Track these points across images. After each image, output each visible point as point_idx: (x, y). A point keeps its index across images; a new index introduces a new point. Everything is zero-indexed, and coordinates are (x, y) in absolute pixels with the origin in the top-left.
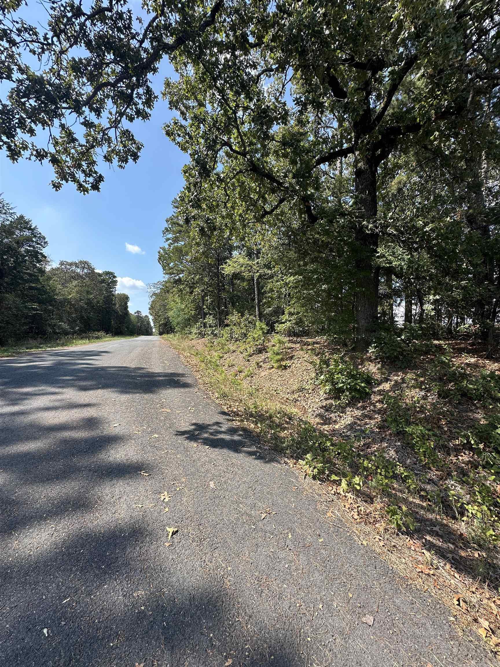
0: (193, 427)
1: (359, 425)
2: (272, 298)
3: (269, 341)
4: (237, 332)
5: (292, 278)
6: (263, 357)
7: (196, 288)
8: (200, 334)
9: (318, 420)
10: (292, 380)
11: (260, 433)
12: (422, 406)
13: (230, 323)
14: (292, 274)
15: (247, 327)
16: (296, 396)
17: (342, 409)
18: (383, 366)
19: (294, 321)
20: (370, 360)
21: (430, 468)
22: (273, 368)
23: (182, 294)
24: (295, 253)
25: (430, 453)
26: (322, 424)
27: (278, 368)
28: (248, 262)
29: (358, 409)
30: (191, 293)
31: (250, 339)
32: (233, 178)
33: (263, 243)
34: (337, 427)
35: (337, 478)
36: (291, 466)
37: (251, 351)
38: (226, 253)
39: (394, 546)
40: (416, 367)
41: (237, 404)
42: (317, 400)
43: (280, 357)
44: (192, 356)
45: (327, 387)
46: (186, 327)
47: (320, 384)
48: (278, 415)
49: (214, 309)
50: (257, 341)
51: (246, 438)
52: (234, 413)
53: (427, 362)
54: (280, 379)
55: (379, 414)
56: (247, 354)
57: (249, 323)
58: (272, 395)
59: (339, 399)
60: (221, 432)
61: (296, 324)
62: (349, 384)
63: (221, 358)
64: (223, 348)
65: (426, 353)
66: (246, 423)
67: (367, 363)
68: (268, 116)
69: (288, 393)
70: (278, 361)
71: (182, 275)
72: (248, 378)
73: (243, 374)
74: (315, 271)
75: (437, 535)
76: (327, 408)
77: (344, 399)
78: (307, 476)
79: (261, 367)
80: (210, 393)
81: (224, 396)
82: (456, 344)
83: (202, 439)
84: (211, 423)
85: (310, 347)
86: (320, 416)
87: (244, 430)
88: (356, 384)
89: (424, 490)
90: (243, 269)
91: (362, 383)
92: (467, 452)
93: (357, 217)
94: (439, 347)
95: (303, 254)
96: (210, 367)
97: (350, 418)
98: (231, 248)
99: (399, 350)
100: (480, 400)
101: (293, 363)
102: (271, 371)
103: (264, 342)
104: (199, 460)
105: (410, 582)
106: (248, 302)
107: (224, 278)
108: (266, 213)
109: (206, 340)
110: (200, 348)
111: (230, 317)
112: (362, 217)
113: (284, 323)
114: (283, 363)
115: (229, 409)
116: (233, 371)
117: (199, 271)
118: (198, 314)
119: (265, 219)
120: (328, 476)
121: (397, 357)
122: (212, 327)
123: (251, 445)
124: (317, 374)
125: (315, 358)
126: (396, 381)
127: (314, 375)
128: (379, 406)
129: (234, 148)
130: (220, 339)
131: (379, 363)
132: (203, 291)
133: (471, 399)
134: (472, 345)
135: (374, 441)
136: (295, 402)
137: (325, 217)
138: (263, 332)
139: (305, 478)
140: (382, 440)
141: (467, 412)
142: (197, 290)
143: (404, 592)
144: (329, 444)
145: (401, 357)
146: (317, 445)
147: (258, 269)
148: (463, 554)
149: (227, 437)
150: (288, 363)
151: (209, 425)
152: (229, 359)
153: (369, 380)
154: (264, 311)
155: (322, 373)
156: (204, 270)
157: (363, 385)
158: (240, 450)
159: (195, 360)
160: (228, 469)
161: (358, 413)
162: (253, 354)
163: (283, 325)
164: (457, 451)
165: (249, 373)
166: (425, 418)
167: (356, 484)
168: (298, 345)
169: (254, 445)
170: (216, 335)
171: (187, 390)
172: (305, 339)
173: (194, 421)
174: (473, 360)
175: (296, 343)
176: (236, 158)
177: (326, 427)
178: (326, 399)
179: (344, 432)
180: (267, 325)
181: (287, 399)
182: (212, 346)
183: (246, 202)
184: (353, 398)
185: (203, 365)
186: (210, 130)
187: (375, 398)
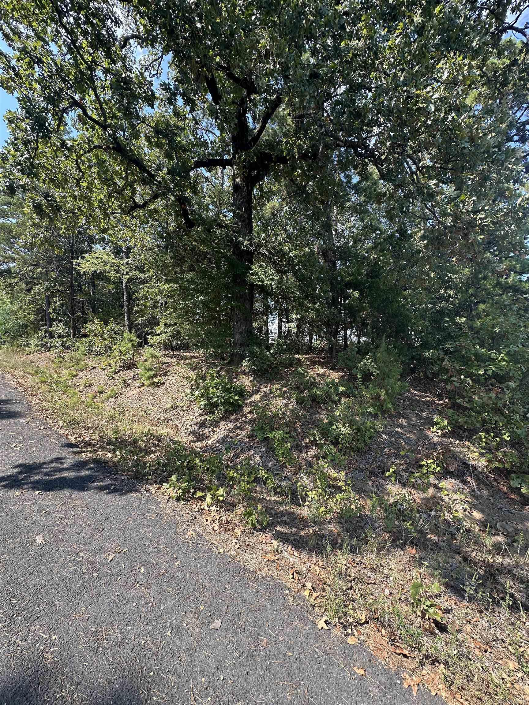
0: (16, 470)
1: (231, 438)
2: (145, 307)
3: (140, 355)
4: (99, 344)
5: (166, 286)
6: (132, 374)
7: (37, 284)
8: (43, 346)
9: (190, 438)
10: (165, 398)
11: (119, 462)
12: (283, 413)
13: (88, 333)
14: (167, 281)
15: (112, 338)
16: (169, 415)
17: (216, 424)
18: (254, 379)
19: (170, 334)
20: (244, 373)
21: (286, 467)
22: (143, 385)
23: (12, 290)
24: (171, 258)
25: (288, 454)
26: (195, 442)
27: (149, 385)
28: (114, 261)
29: (231, 421)
30: (29, 290)
31: (115, 353)
32: (89, 151)
33: (133, 241)
34: (210, 442)
35: (201, 494)
36: (154, 492)
37: (116, 367)
38: (85, 246)
39: (248, 545)
40: (281, 379)
41: (92, 431)
42: (192, 417)
43: (152, 373)
44: (27, 375)
45: (202, 403)
46: (21, 336)
47: (195, 400)
48: (144, 438)
49: (65, 314)
50: (125, 355)
51: (98, 471)
52: (85, 443)
53: (291, 374)
54: (151, 397)
55: (249, 424)
56: (111, 370)
57: (115, 333)
58: (141, 417)
59: (213, 413)
60: (61, 470)
61: (173, 336)
62: (223, 398)
63: (74, 376)
64: (77, 364)
65: (291, 365)
66: (100, 453)
67: (241, 376)
68: (130, 89)
69: (160, 413)
70: (149, 378)
71: (14, 264)
72: (111, 399)
73: (105, 395)
74: (191, 281)
75: (285, 523)
76: (201, 425)
77: (218, 414)
78: (171, 500)
79: (129, 385)
80: (51, 421)
81: (73, 423)
82: (314, 358)
83: (30, 483)
84: (48, 460)
85: (187, 362)
86: (193, 433)
87: (97, 462)
88: (230, 397)
89: (281, 487)
90: (107, 268)
91: (235, 396)
92: (314, 448)
93: (234, 232)
94: (299, 360)
95: (179, 261)
96: (56, 388)
97: (223, 432)
98: (91, 241)
99: (268, 363)
100: (324, 404)
101: (168, 379)
102: (142, 389)
103: (133, 356)
104: (21, 512)
105: (258, 572)
106: (115, 309)
107: (80, 276)
108: (136, 206)
109: (53, 353)
110: (42, 365)
111: (89, 326)
112: (239, 232)
113: (159, 335)
114: (156, 380)
115: (78, 439)
116: (91, 392)
117: (41, 262)
118: (42, 320)
119: (135, 214)
120: (194, 494)
121: (266, 370)
122: (63, 337)
123: (104, 479)
124: (193, 390)
125: (192, 372)
126: (265, 392)
127: (189, 391)
128: (249, 416)
129: (90, 113)
130: (73, 353)
131: (251, 375)
132: (47, 289)
133: (318, 403)
134: (324, 358)
135: (243, 451)
136: (168, 422)
137: (203, 225)
138: (133, 345)
139: (168, 501)
140: (250, 448)
141: (316, 414)
142: (40, 288)
143: (251, 584)
144: (197, 461)
145: (270, 370)
146: (185, 464)
147: (128, 270)
148: (302, 533)
149: (71, 474)
150: (162, 379)
151: (45, 463)
152: (86, 377)
153: (242, 393)
154: (135, 321)
155: (197, 388)
156: (49, 262)
157: (236, 398)
158: (87, 487)
159: (30, 381)
160: (67, 514)
161: (231, 426)
162: (120, 371)
163: (158, 337)
164: (307, 447)
165: (113, 393)
166: (285, 424)
167: (220, 496)
168: (175, 360)
169: (109, 477)
170: (68, 348)
171: (11, 421)
172: (183, 353)
173: (19, 462)
174: (322, 371)
175: (172, 358)
176: (93, 128)
177: (199, 444)
178: (201, 415)
179: (216, 447)
180: (139, 337)
181: (159, 419)
182: (61, 362)
183: (108, 186)
184: (226, 411)
185: (44, 387)
186: (50, 77)
187: (247, 409)
